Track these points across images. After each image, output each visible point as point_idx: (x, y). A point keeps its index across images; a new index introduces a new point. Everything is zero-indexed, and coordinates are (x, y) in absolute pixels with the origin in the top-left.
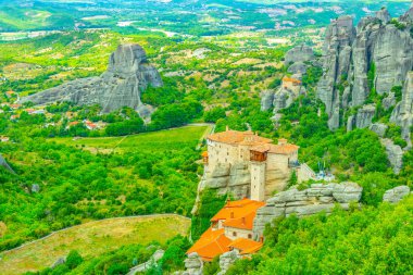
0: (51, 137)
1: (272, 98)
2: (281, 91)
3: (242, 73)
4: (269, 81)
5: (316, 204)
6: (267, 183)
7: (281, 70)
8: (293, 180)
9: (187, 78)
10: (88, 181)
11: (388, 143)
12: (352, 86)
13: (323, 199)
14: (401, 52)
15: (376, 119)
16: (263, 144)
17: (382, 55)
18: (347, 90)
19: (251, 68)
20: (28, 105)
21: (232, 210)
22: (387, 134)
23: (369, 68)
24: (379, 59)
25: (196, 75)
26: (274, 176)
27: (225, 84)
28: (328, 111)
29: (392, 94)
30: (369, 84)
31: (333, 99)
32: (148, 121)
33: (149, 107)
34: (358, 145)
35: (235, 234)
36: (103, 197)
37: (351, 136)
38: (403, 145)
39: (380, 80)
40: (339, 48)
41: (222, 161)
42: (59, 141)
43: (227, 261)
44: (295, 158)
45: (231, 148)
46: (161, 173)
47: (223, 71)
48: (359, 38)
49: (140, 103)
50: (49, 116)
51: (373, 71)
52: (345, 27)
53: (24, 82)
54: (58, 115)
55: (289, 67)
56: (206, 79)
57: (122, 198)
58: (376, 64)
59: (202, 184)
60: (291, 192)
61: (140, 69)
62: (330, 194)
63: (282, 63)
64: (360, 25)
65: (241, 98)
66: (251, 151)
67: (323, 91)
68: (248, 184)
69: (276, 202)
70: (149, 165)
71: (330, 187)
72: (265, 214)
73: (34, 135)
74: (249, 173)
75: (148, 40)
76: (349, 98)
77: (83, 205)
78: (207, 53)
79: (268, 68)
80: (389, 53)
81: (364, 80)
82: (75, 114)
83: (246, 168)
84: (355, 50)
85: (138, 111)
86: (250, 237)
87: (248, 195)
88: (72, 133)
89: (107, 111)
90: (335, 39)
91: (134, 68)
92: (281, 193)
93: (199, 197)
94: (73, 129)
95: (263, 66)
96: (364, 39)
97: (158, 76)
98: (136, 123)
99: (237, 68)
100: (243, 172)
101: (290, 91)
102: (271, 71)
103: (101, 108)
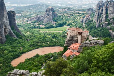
0: (32, 28)
1: (83, 20)
2: (85, 19)
3: (76, 14)
4: (82, 16)
5: (93, 45)
6: (82, 39)
7: (85, 14)
8: (88, 39)
9: (64, 15)
10: (41, 38)
11: (111, 31)
12: (102, 18)
13: (95, 43)
15: (108, 25)
16: (81, 31)
17: (110, 10)
18: (101, 18)
19: (78, 13)
20: (27, 21)
21: (73, 46)
22: (110, 29)
25: (65, 15)
26: (83, 38)
27: (72, 17)
28: (96, 23)
29: (112, 20)
30: (107, 17)
31: (97, 21)
32: (54, 25)
33: (55, 22)
34: (103, 31)
35: (74, 51)
36: (44, 42)
37: (101, 29)
39: (109, 16)
40: (100, 9)
41: (71, 35)
42: (34, 29)
43: (72, 57)
44: (88, 34)
45: (73, 31)
46: (57, 37)
47: (72, 14)
48: (105, 6)
49: (53, 21)
50: (32, 24)
51: (108, 14)
52: (101, 3)
53: (26, 16)
54: (34, 24)
55: (87, 13)
56: (68, 15)
57: (48, 43)
58: (109, 12)
59: (67, 40)
60: (87, 42)
61: (52, 13)
62: (96, 42)
63: (85, 12)
64: (105, 2)
65: (76, 20)
66: (78, 32)
67: (95, 19)
68: (77, 40)
69: (84, 44)
70: (54, 35)
71: (96, 41)
72: (81, 47)
73: (28, 28)
74: (77, 37)
75: (54, 6)
76: (101, 20)
77: (39, 44)
78: (68, 10)
79: (82, 13)
80: (112, 9)
81: (105, 16)
82: (38, 23)
83: (77, 36)
84: (103, 9)
85: (52, 23)
86: (77, 52)
87: (77, 42)
88: (37, 28)
89: (45, 23)
90: (99, 6)
91: (51, 13)
92: (85, 42)
93: (66, 43)
94: (37, 27)
95: (81, 13)
96: (106, 6)
97: (57, 15)
98: (52, 26)
99: (75, 13)
100: (76, 37)
101: (87, 19)
102: (83, 14)
103: (44, 22)
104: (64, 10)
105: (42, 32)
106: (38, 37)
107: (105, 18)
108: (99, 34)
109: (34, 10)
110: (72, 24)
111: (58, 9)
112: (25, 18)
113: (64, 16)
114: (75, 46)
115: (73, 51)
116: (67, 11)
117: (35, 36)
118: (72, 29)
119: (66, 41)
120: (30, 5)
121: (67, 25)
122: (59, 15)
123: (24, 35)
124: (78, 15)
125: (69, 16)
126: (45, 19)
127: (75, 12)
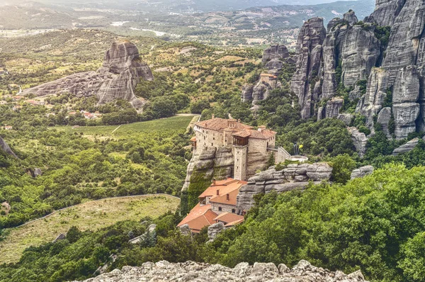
0: (51, 125)
1: (251, 90)
2: (259, 85)
3: (224, 68)
4: (248, 76)
5: (292, 183)
6: (248, 164)
7: (259, 66)
8: (271, 162)
9: (176, 73)
10: (86, 165)
11: (354, 131)
12: (322, 81)
13: (298, 177)
14: (366, 51)
15: (344, 109)
16: (245, 130)
17: (349, 53)
18: (318, 83)
19: (232, 65)
20: (31, 96)
21: (218, 188)
22: (353, 123)
23: (337, 65)
24: (346, 56)
25: (184, 71)
26: (255, 158)
27: (209, 79)
28: (300, 102)
29: (357, 88)
30: (337, 79)
31: (305, 92)
32: (140, 112)
33: (141, 99)
34: (327, 133)
35: (220, 209)
37: (321, 125)
38: (367, 133)
39: (347, 75)
40: (311, 48)
41: (209, 145)
42: (59, 129)
43: (215, 231)
44: (272, 143)
45: (217, 134)
46: (151, 157)
47: (208, 67)
48: (328, 37)
49: (134, 96)
50: (50, 107)
51: (341, 67)
52: (316, 28)
53: (25, 76)
54: (58, 105)
55: (267, 64)
56: (192, 73)
57: (118, 180)
58: (344, 61)
59: (191, 166)
60: (270, 172)
61: (133, 65)
62: (304, 174)
63: (259, 61)
64: (329, 26)
65: (224, 92)
66: (234, 136)
67: (296, 85)
68: (232, 165)
69: (257, 181)
70: (141, 151)
71: (304, 167)
72: (246, 191)
73: (36, 124)
74: (232, 156)
75: (140, 38)
76: (319, 91)
77: (82, 186)
78: (194, 51)
79: (247, 64)
80: (355, 51)
81: (333, 75)
82: (74, 105)
83: (230, 151)
84: (325, 48)
85: (131, 103)
86: (233, 211)
87: (232, 175)
88: (71, 122)
89: (103, 102)
90: (307, 38)
91: (128, 64)
92: (261, 173)
93: (188, 177)
94: (71, 118)
95: (243, 63)
96: (332, 38)
97: (150, 71)
98: (130, 113)
99: (221, 65)
100: (228, 154)
101: (267, 85)
102: (250, 67)
103: (97, 100)
104: (177, 53)
105: (93, 140)
106: (76, 159)
107: (330, 83)
108: (313, 142)
109: (58, 52)
110: (212, 104)
111: (153, 47)
112: (23, 83)
113: (180, 75)
114: (224, 191)
115: (216, 210)
116: (190, 54)
117: (61, 156)
118: (209, 126)
119: (190, 173)
120: (43, 31)
121: (189, 109)
122: (157, 70)
123: (17, 153)
124: (232, 70)
125: (197, 74)
126: (102, 88)
127: (221, 60)
